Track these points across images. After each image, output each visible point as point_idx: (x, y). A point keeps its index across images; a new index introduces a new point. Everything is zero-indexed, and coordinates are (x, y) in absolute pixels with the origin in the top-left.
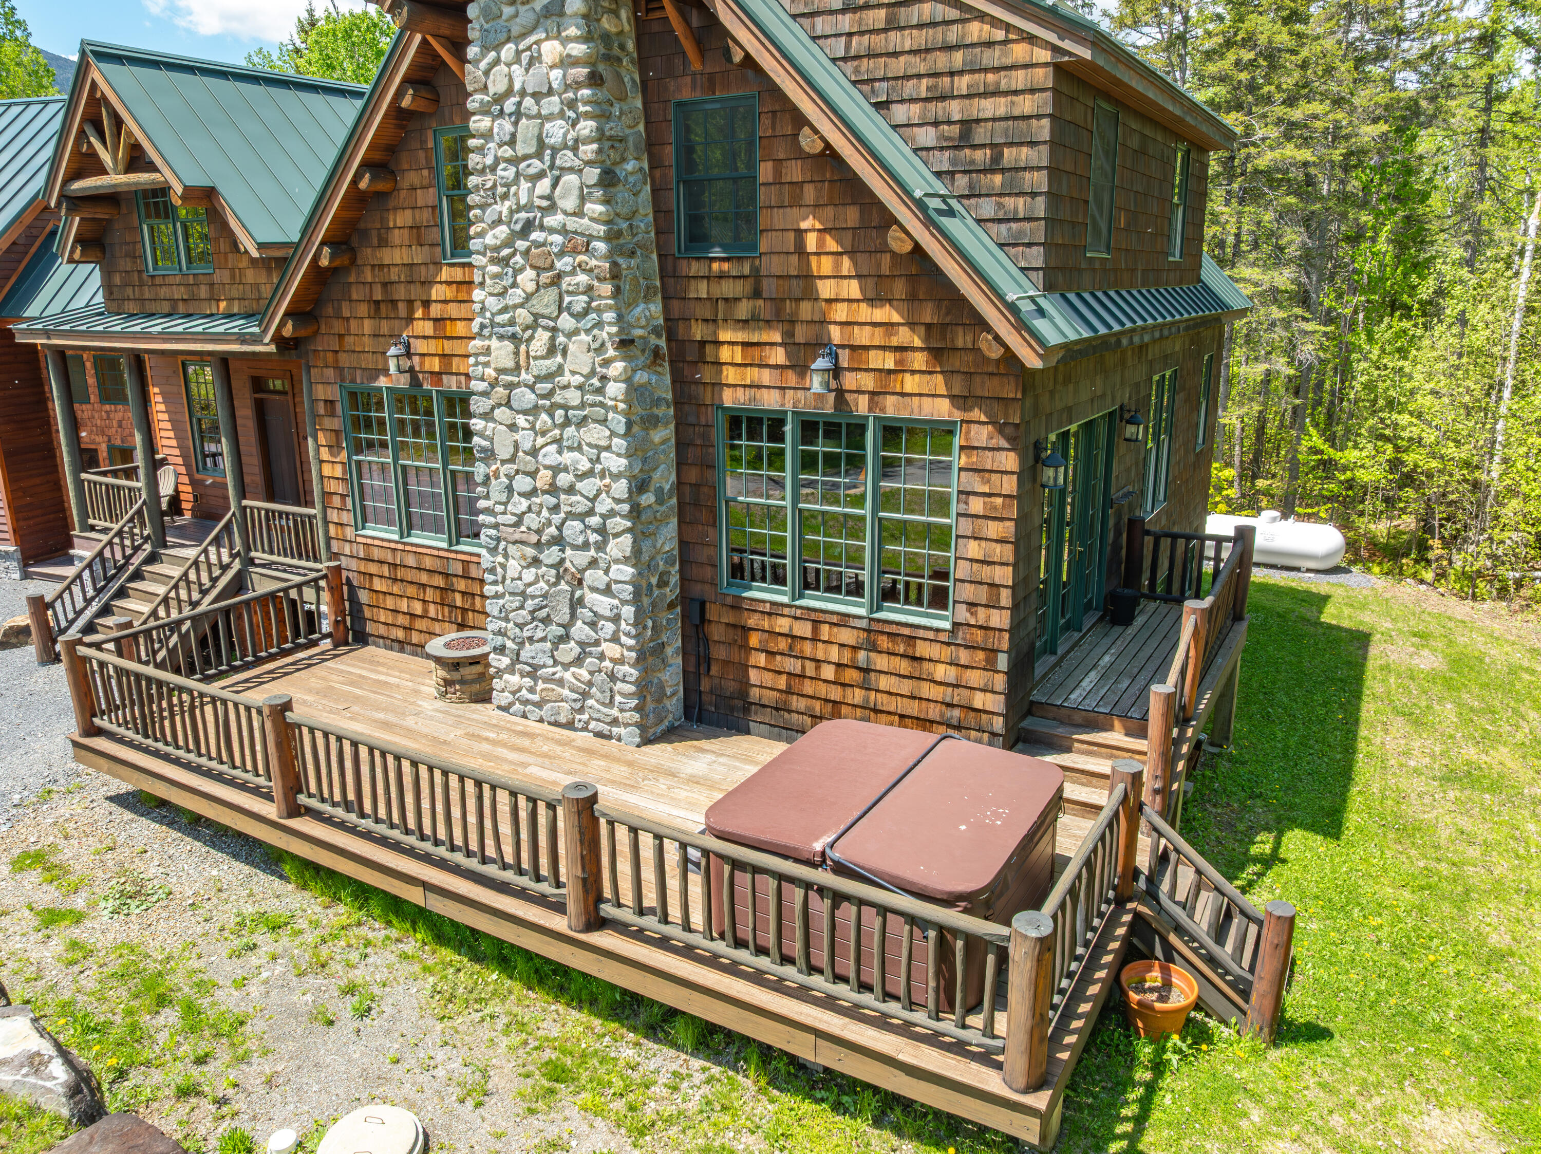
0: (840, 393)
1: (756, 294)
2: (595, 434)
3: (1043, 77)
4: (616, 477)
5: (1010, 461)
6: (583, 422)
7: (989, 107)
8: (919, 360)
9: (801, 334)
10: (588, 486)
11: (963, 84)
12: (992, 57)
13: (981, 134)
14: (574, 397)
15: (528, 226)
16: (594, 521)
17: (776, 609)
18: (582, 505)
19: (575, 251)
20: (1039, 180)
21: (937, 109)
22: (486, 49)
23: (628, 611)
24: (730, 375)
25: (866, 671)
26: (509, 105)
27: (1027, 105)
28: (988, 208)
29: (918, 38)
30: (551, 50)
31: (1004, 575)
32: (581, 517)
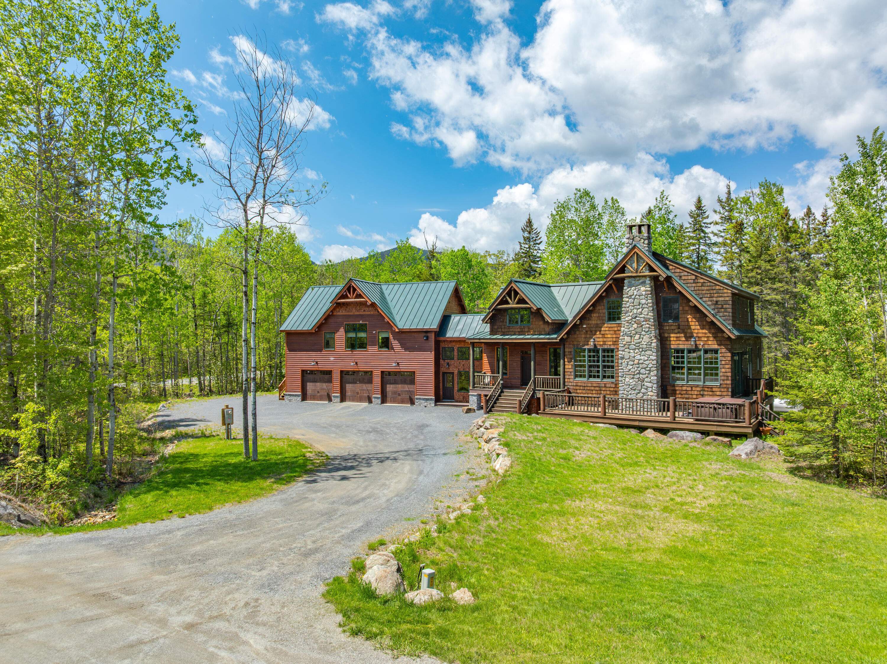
0: (696, 345)
1: (679, 328)
3: (730, 295)
4: (653, 360)
5: (729, 354)
6: (646, 351)
9: (688, 335)
10: (647, 362)
14: (645, 346)
15: (636, 317)
16: (648, 369)
17: (683, 386)
18: (645, 366)
19: (646, 321)
21: (712, 299)
22: (628, 287)
23: (655, 385)
24: (673, 343)
25: (702, 395)
26: (633, 297)
28: (721, 314)
30: (643, 289)
32: (645, 368)
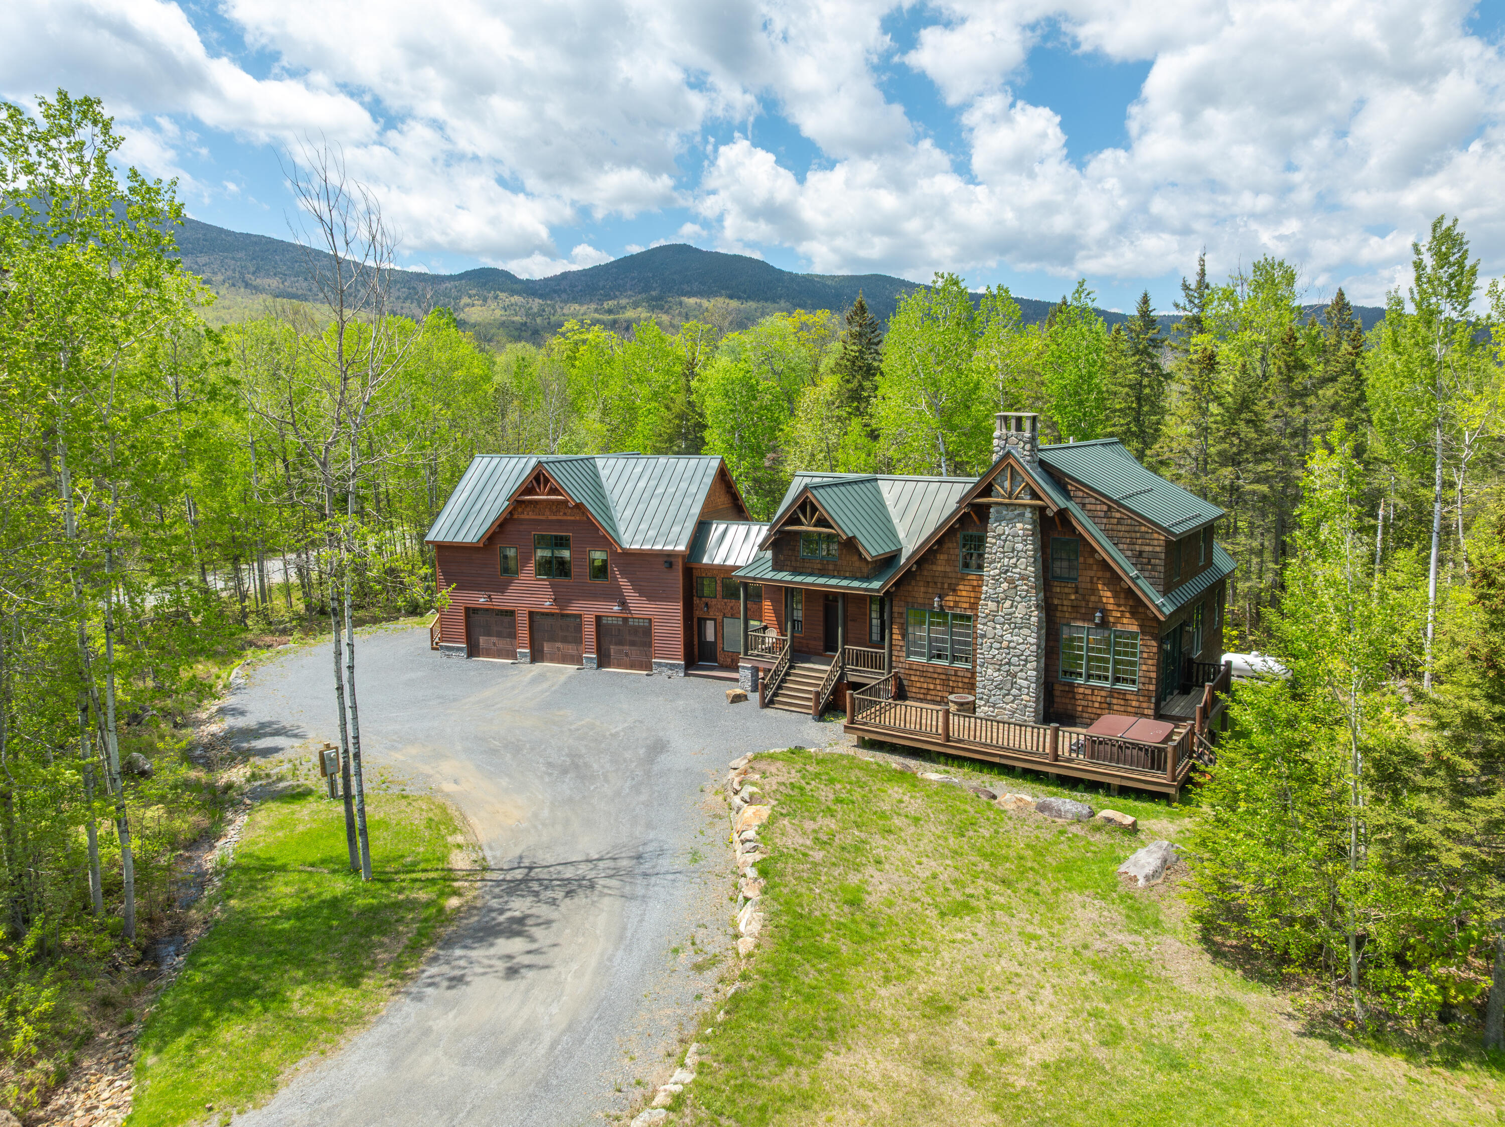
0: (1103, 622)
1: (1076, 592)
2: (1026, 631)
3: (1162, 543)
4: (1031, 645)
5: (1155, 644)
6: (1020, 628)
7: (1147, 548)
8: (1128, 615)
9: (1091, 605)
10: (1022, 647)
11: (1140, 541)
12: (1147, 536)
13: (1145, 555)
14: (1019, 621)
15: (1007, 571)
16: (1023, 657)
17: (1079, 686)
18: (1019, 652)
19: (1023, 579)
20: (1162, 569)
21: (1132, 547)
22: (996, 521)
23: (1034, 685)
24: (1067, 615)
25: (1109, 704)
26: (1003, 537)
27: (1158, 549)
28: (1147, 575)
29: (1128, 528)
30: (1019, 525)
31: (1154, 675)
32: (1018, 656)
